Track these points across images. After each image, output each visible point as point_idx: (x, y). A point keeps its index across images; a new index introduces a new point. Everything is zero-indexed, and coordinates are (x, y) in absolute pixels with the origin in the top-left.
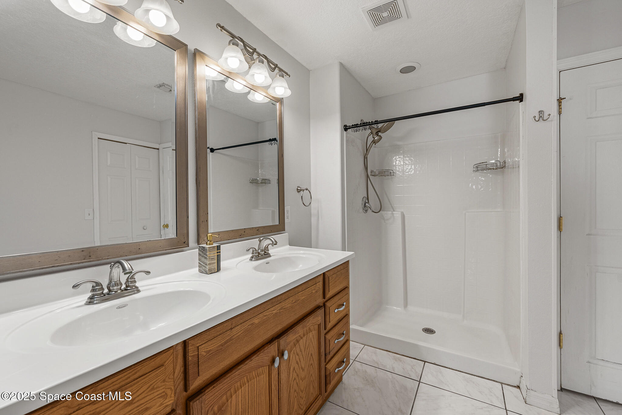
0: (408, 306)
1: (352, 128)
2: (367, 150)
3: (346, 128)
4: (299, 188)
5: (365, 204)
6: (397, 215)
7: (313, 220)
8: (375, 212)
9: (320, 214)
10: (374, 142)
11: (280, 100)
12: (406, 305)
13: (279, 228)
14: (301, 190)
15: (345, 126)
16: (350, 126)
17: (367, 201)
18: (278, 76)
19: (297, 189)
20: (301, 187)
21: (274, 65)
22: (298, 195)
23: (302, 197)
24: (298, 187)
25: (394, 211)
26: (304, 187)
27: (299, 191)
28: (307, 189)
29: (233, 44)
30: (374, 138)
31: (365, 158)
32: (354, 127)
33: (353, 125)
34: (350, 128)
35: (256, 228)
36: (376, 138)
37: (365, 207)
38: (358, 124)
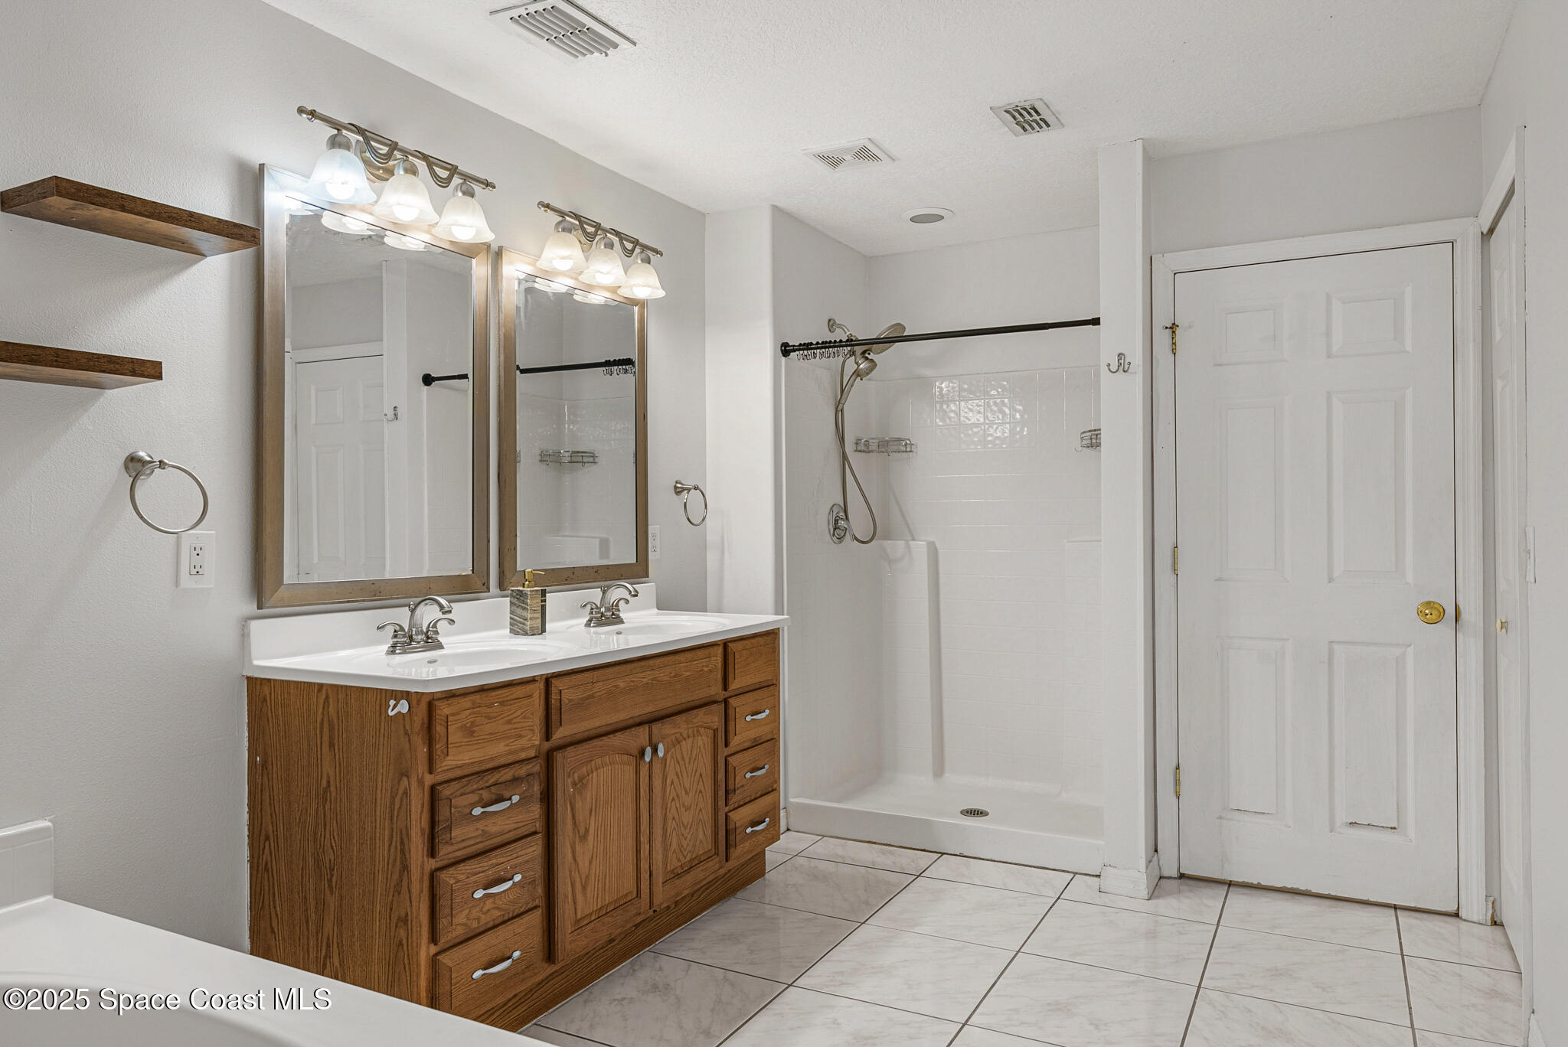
0: (946, 775)
1: (799, 350)
2: (842, 391)
3: (786, 350)
4: (679, 485)
5: (836, 521)
6: (920, 547)
7: (712, 558)
8: (862, 542)
9: (726, 544)
10: (857, 374)
11: (642, 304)
12: (939, 771)
13: (637, 570)
14: (683, 489)
15: (785, 345)
16: (794, 346)
17: (842, 514)
18: (640, 262)
19: (676, 487)
20: (683, 482)
21: (633, 243)
22: (677, 501)
23: (685, 504)
24: (677, 482)
25: (913, 540)
26: (689, 483)
27: (678, 491)
28: (696, 488)
29: (564, 230)
30: (857, 363)
31: (839, 410)
32: (803, 350)
33: (800, 345)
34: (794, 351)
35: (593, 567)
36: (861, 366)
37: (839, 527)
38: (811, 344)
